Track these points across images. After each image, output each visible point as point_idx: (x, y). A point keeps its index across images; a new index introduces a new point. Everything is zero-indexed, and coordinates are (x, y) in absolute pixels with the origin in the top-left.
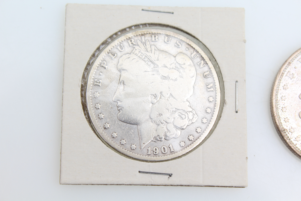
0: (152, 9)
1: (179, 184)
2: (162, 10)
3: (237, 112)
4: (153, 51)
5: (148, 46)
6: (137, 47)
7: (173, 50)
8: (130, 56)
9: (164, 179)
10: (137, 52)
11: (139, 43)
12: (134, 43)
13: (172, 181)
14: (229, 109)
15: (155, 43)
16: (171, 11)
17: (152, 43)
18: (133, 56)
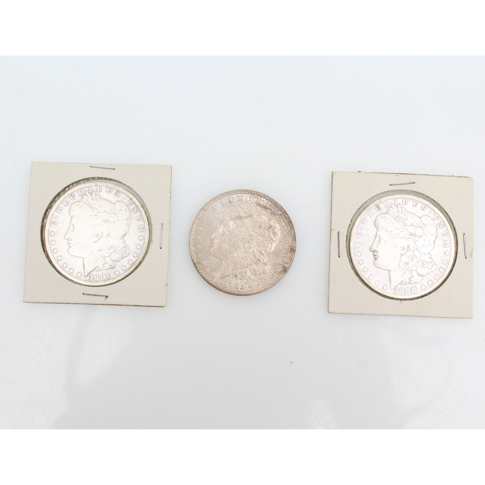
0: (98, 166)
1: (113, 304)
2: (106, 167)
3: (161, 248)
4: (98, 199)
5: (94, 196)
6: (85, 197)
7: (114, 199)
8: (79, 203)
9: (102, 300)
10: (85, 200)
11: (87, 193)
12: (83, 193)
13: (108, 301)
14: (154, 246)
15: (100, 193)
16: (113, 167)
17: (97, 193)
18: (81, 203)
